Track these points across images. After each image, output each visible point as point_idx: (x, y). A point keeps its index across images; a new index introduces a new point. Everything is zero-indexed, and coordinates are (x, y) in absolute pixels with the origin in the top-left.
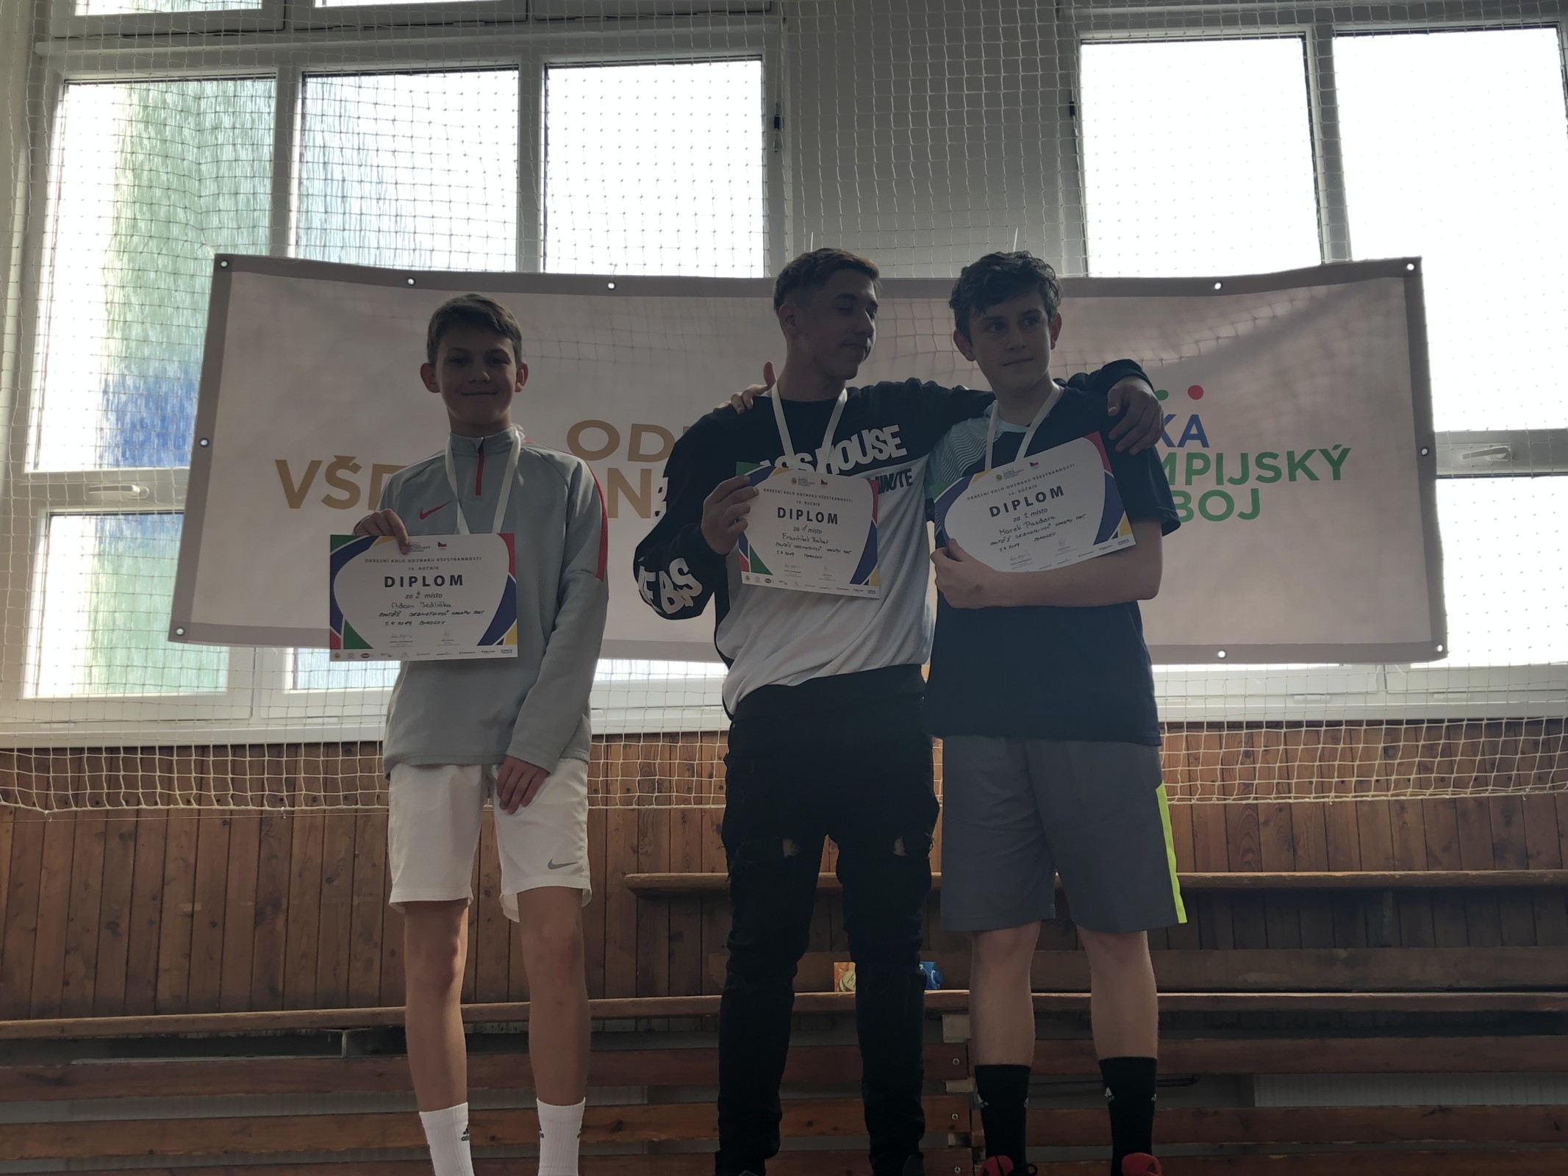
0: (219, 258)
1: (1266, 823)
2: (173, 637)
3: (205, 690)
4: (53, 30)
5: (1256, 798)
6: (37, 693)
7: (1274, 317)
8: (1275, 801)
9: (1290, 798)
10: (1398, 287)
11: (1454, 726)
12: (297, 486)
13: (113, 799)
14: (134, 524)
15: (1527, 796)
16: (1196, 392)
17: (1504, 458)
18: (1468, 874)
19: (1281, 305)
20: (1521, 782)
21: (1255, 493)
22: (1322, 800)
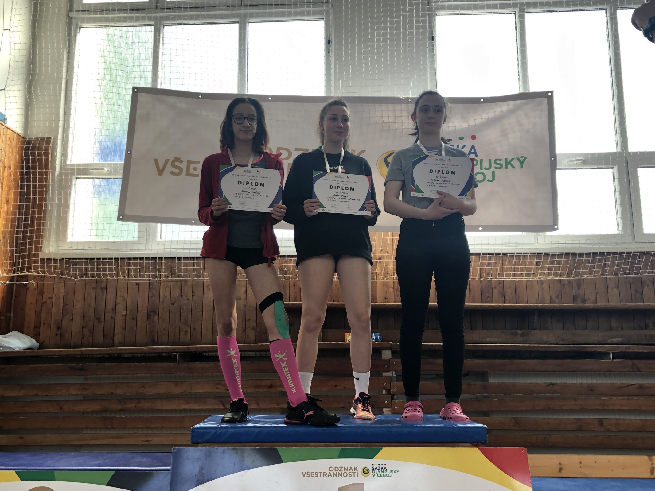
0: (134, 88)
1: (495, 288)
2: (119, 219)
3: (130, 239)
4: (75, 7)
5: (492, 279)
6: (72, 240)
7: (502, 111)
8: (498, 280)
9: (503, 279)
10: (545, 101)
11: (560, 255)
12: (161, 167)
13: (98, 275)
14: (105, 182)
15: (586, 279)
16: (474, 137)
17: (582, 162)
18: (564, 305)
19: (504, 107)
20: (583, 274)
21: (493, 173)
22: (514, 279)
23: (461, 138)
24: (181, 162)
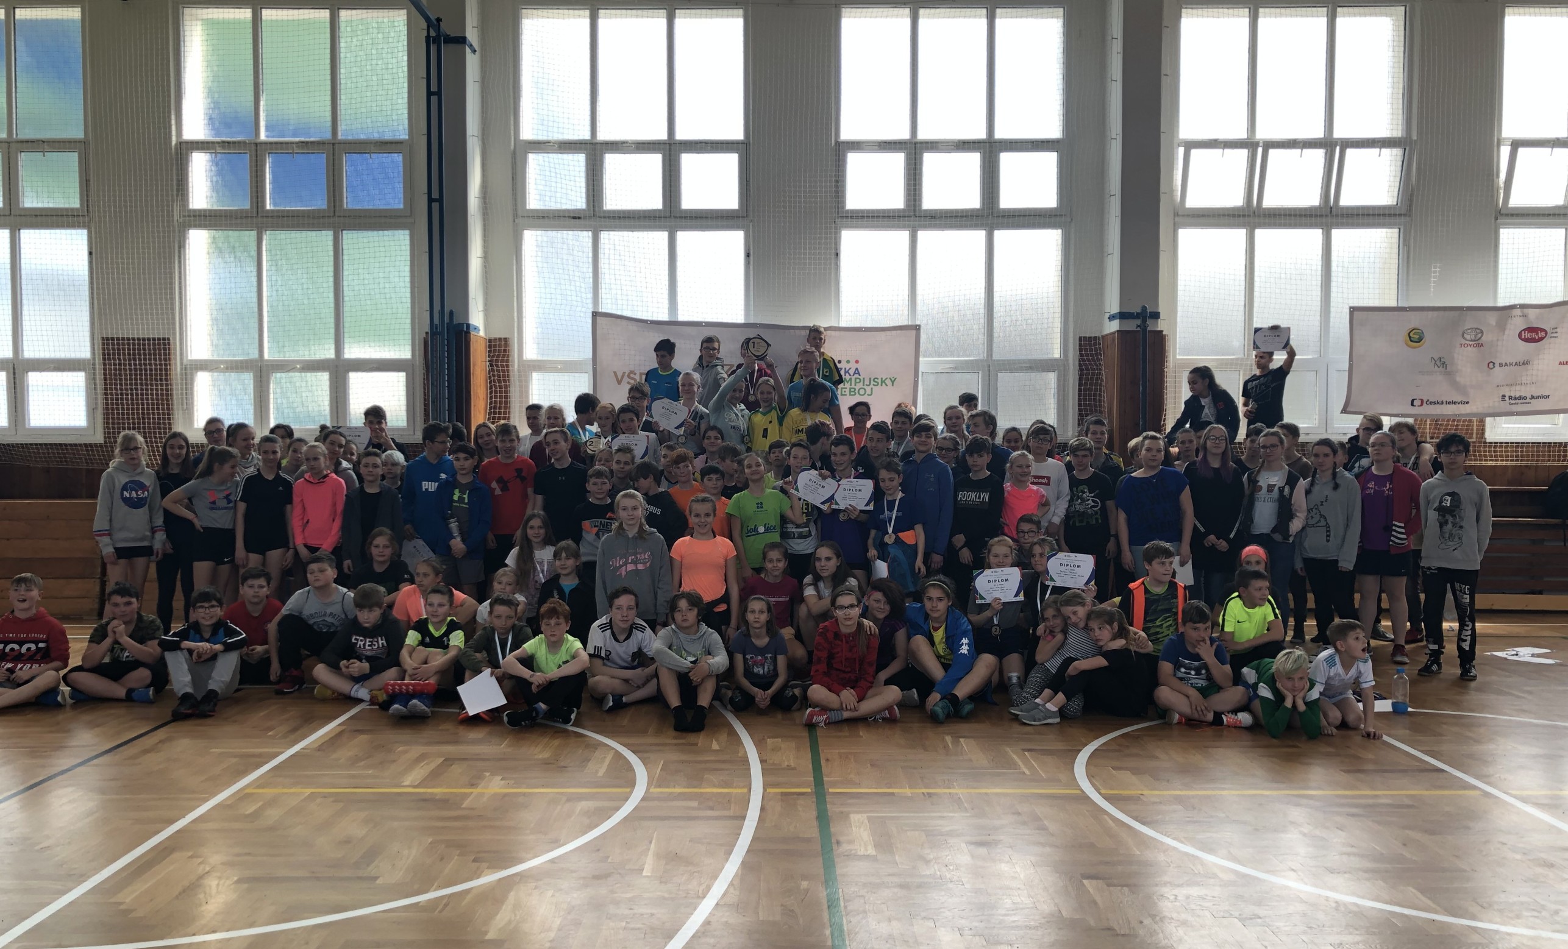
7: (881, 340)
10: (914, 332)
12: (620, 378)
16: (857, 362)
19: (883, 337)
23: (848, 362)
24: (635, 374)
